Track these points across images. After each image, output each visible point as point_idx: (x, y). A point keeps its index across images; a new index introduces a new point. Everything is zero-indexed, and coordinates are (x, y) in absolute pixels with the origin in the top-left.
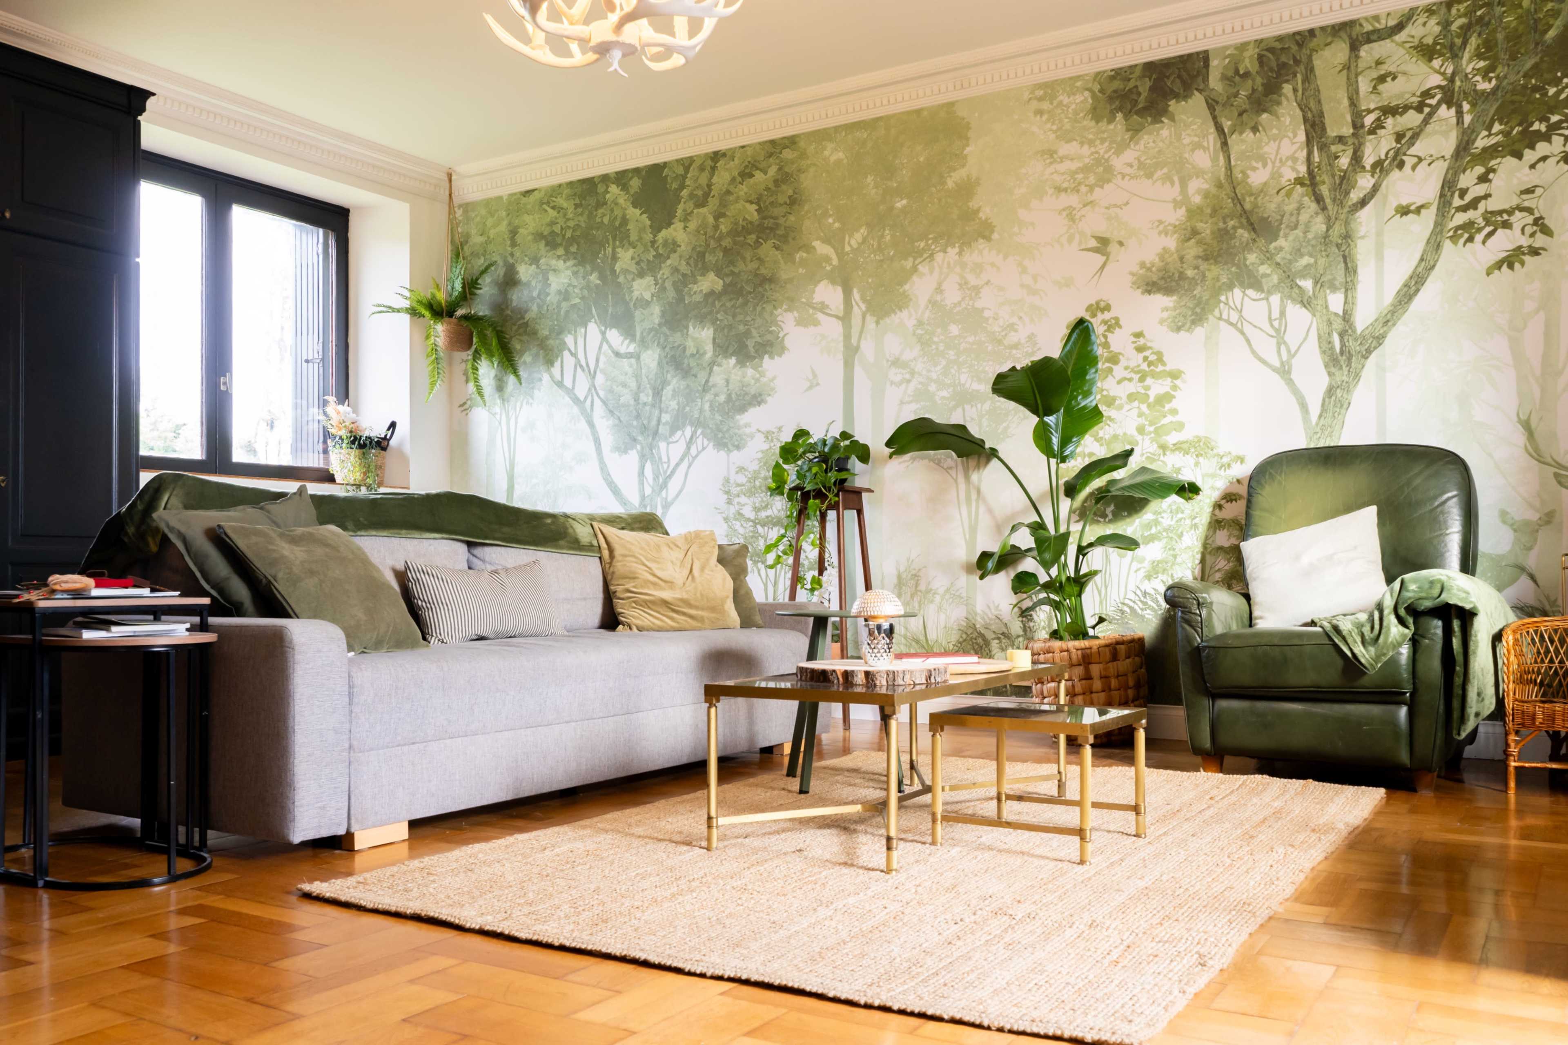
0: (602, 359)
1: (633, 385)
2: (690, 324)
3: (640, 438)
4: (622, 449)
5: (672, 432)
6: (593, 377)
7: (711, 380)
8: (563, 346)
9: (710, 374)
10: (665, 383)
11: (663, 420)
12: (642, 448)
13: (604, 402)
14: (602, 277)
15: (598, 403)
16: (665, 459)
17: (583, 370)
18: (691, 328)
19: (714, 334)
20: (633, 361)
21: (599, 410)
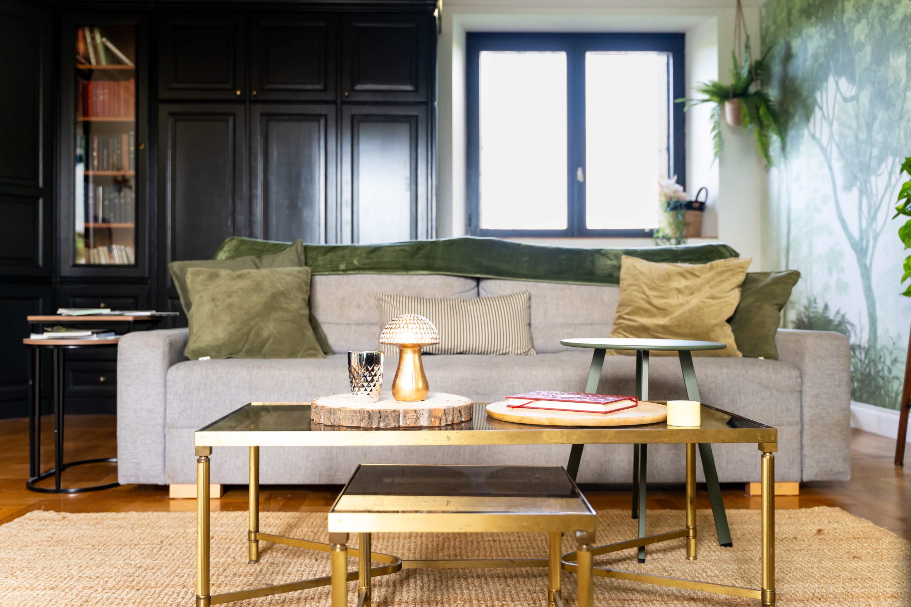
0: (837, 107)
1: (854, 125)
2: (891, 54)
3: (859, 175)
4: (848, 188)
5: (879, 165)
6: (831, 124)
7: (905, 106)
8: (815, 103)
9: (904, 101)
10: (874, 118)
11: (874, 155)
12: (861, 184)
13: (838, 146)
14: (836, 34)
15: (834, 147)
16: (874, 192)
17: (826, 120)
18: (891, 58)
19: (907, 59)
20: (854, 103)
21: (835, 154)
